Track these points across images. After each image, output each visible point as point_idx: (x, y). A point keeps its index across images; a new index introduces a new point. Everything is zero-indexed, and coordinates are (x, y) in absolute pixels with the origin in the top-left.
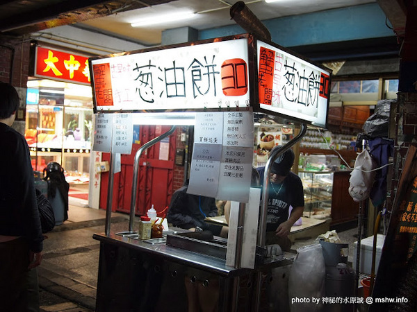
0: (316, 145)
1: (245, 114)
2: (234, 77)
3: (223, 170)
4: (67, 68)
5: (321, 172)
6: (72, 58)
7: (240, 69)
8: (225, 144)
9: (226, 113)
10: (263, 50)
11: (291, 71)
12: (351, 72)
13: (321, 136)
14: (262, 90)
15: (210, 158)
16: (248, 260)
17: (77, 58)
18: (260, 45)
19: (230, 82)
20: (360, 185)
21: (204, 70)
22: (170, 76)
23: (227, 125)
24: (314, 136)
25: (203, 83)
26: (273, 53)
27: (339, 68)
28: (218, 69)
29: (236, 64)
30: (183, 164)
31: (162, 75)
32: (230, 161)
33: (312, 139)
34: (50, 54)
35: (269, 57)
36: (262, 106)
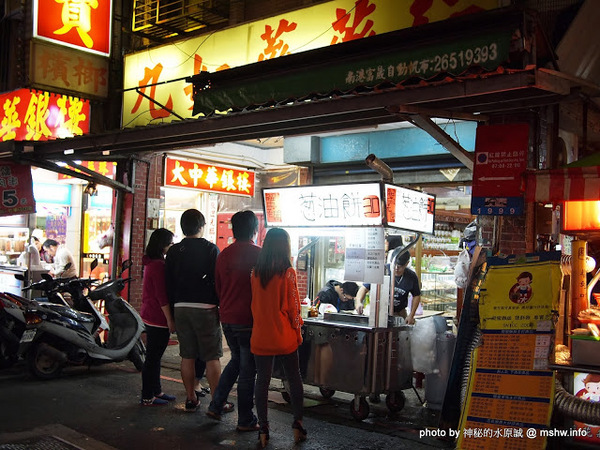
0: (442, 246)
1: (379, 229)
2: (372, 206)
3: (366, 264)
4: (192, 176)
5: (444, 273)
6: (196, 166)
7: (375, 201)
8: (367, 248)
9: (367, 228)
10: (389, 189)
11: (407, 199)
12: (466, 179)
13: (449, 236)
14: (389, 214)
15: (357, 257)
16: (383, 323)
17: (200, 166)
18: (387, 186)
19: (369, 209)
20: (461, 276)
21: (351, 201)
22: (328, 204)
23: (367, 236)
24: (441, 236)
25: (351, 209)
26: (394, 190)
27: (455, 175)
28: (361, 200)
29: (373, 199)
30: (306, 269)
31: (321, 202)
32: (371, 258)
33: (438, 240)
34: (177, 164)
35: (392, 193)
36: (389, 224)
